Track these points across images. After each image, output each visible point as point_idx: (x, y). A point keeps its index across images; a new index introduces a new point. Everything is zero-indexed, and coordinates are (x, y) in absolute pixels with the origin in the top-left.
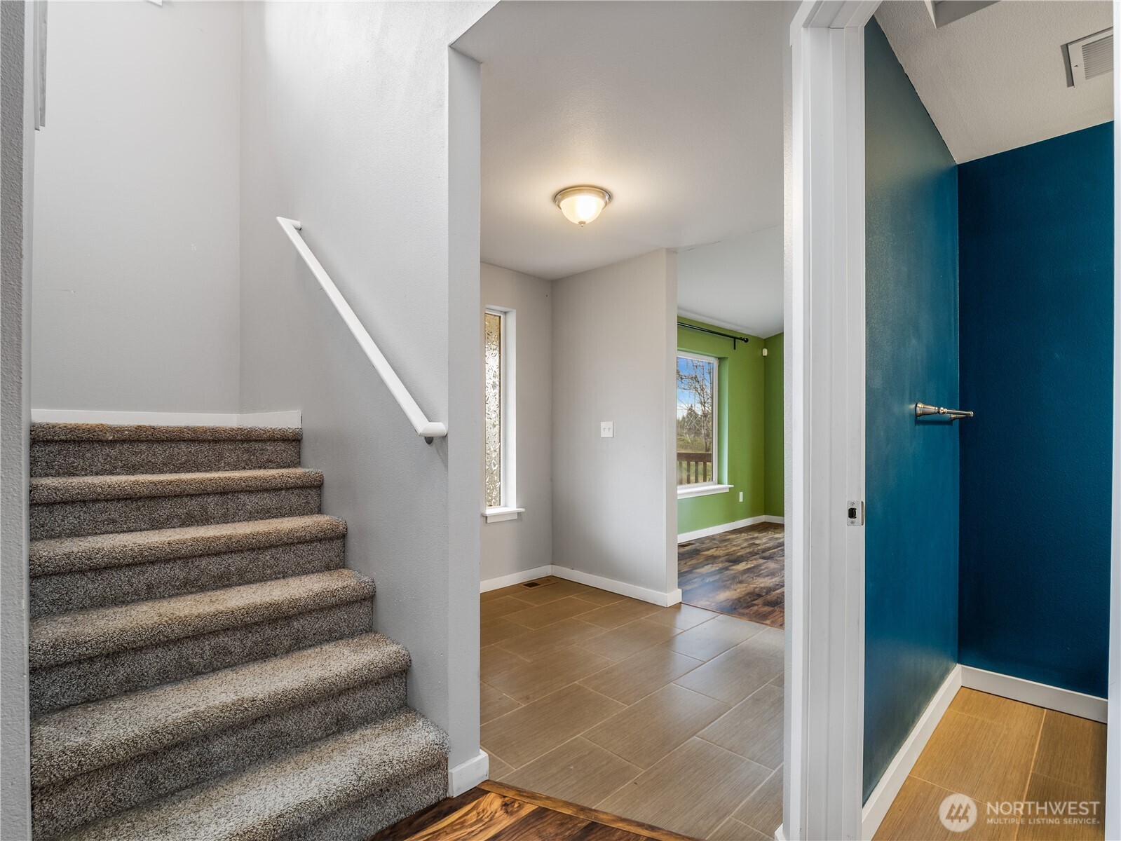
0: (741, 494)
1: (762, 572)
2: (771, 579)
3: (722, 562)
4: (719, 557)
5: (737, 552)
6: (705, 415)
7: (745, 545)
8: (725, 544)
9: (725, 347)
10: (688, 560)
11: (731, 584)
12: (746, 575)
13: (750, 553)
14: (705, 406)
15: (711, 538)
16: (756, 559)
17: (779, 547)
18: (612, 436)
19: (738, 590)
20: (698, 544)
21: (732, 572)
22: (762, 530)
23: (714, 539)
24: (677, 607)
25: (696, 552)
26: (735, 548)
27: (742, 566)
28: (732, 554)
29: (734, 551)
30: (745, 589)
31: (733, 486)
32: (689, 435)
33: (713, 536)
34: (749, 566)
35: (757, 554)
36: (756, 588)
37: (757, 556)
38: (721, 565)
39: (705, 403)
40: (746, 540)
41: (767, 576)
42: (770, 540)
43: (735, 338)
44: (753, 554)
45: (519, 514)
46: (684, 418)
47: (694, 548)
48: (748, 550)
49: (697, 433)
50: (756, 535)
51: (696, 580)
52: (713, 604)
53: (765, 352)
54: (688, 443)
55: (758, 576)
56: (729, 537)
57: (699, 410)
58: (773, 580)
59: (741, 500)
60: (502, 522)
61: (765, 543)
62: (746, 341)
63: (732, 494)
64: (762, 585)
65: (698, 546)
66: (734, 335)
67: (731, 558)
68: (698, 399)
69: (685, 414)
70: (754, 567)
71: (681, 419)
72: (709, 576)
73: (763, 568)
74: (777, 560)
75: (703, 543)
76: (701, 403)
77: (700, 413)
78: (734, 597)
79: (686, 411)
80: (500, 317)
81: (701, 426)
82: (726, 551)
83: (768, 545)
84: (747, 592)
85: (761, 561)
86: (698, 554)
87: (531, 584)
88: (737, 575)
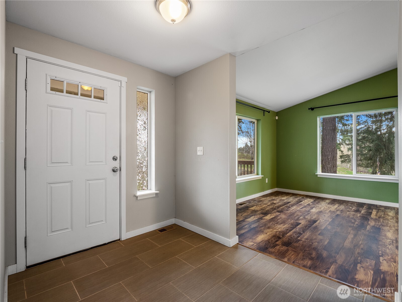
0: (267, 179)
1: (279, 221)
2: (284, 225)
3: (259, 214)
4: (258, 211)
5: (266, 208)
6: (251, 146)
7: (269, 204)
8: (260, 203)
9: (260, 115)
10: (243, 213)
11: (264, 229)
12: (271, 223)
13: (272, 208)
14: (251, 143)
15: (254, 200)
16: (275, 212)
17: (285, 205)
18: (203, 154)
19: (268, 234)
20: (248, 203)
21: (264, 221)
22: (276, 195)
23: (255, 201)
24: (236, 247)
25: (247, 208)
26: (265, 206)
27: (268, 217)
28: (263, 209)
29: (264, 207)
30: (271, 233)
31: (263, 176)
32: (246, 153)
33: (255, 198)
34: (272, 217)
35: (275, 209)
36: (277, 232)
37: (275, 211)
38: (258, 216)
39: (251, 141)
40: (270, 201)
41: (282, 223)
42: (280, 201)
43: (264, 111)
44: (274, 209)
45: (156, 194)
46: (244, 147)
47: (246, 206)
48: (271, 207)
49: (249, 153)
50: (274, 198)
51: (246, 226)
52: (255, 244)
53: (277, 118)
54: (245, 156)
55: (277, 223)
56: (262, 199)
57: (249, 144)
58: (285, 226)
59: (267, 182)
60: (146, 198)
61: (278, 203)
62: (269, 112)
63: (263, 179)
64: (280, 230)
65: (248, 204)
66: (264, 109)
67: (264, 211)
68: (249, 140)
69: (244, 146)
70: (274, 218)
71: (243, 148)
72: (253, 224)
73: (279, 218)
74: (285, 213)
75: (250, 203)
76: (250, 142)
77: (249, 145)
78: (266, 239)
79: (245, 144)
80: (148, 94)
81: (250, 150)
82: (261, 208)
83: (279, 204)
84: (272, 235)
85: (278, 214)
86: (248, 209)
87: (162, 230)
88: (267, 223)
